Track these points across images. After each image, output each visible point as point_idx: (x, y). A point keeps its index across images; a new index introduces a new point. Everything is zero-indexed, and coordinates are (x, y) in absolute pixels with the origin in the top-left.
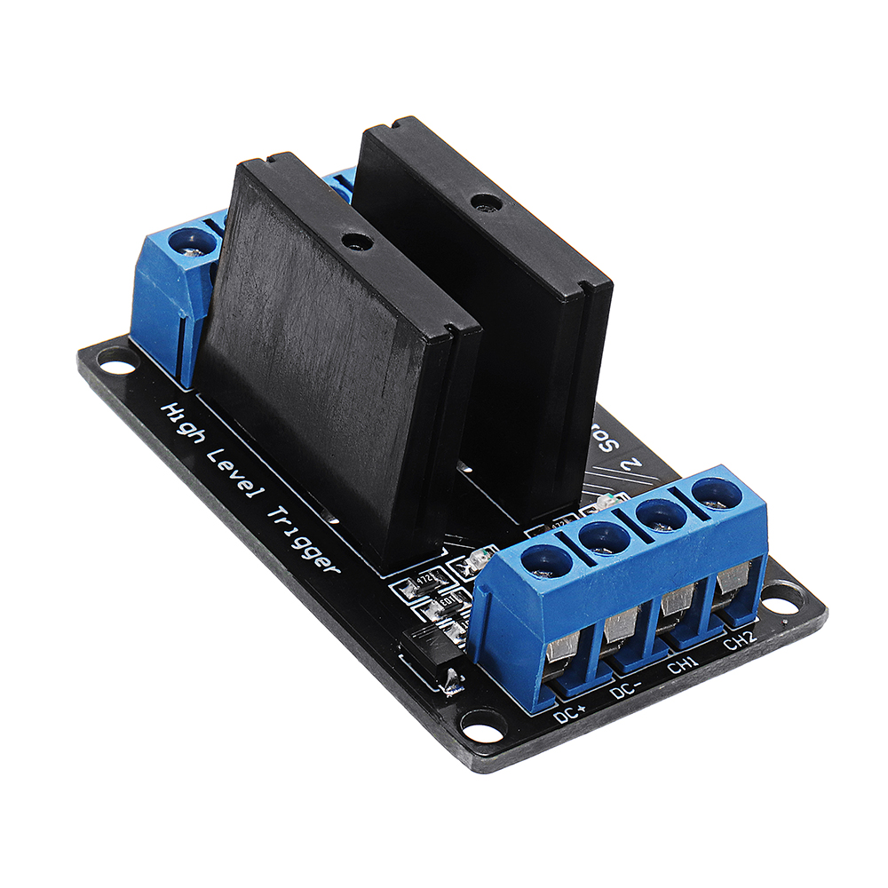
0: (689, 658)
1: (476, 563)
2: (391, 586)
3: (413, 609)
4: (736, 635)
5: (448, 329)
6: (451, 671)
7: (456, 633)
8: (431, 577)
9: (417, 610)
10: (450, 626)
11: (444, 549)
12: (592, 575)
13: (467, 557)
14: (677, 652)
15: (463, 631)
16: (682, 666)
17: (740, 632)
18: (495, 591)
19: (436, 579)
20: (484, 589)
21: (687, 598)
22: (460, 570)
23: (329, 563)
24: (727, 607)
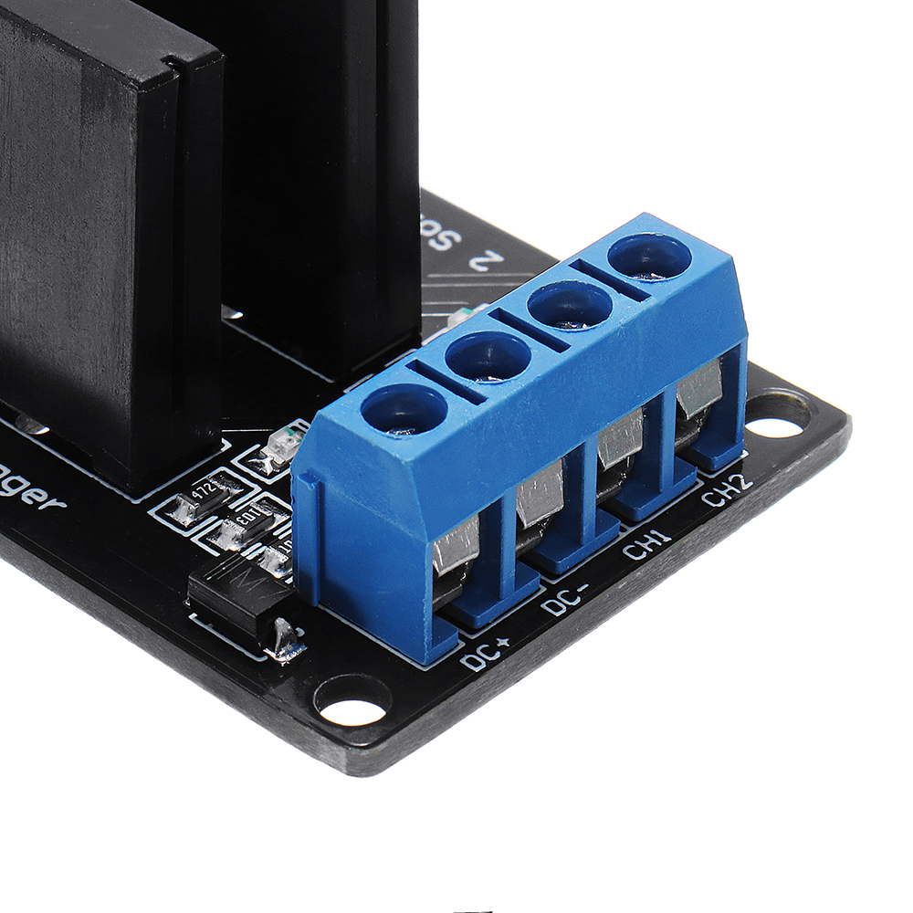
0: (653, 532)
1: (280, 450)
2: (151, 513)
3: (195, 540)
4: (718, 483)
5: (167, 64)
6: (280, 622)
7: (273, 561)
8: (213, 486)
9: (202, 540)
10: (261, 555)
11: (223, 441)
12: (482, 419)
13: (264, 444)
14: (631, 526)
15: (282, 558)
16: (645, 546)
17: (724, 477)
18: (328, 476)
19: (223, 488)
20: (308, 477)
21: (635, 432)
22: (256, 467)
23: (45, 495)
24: (694, 442)
